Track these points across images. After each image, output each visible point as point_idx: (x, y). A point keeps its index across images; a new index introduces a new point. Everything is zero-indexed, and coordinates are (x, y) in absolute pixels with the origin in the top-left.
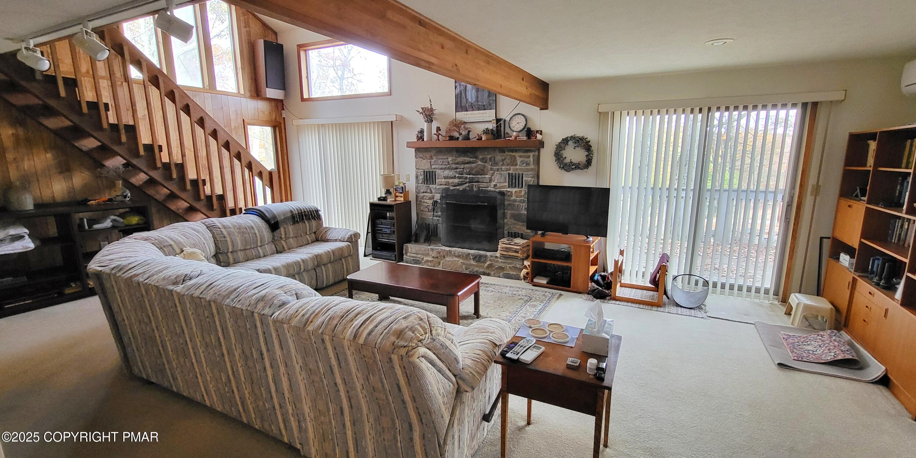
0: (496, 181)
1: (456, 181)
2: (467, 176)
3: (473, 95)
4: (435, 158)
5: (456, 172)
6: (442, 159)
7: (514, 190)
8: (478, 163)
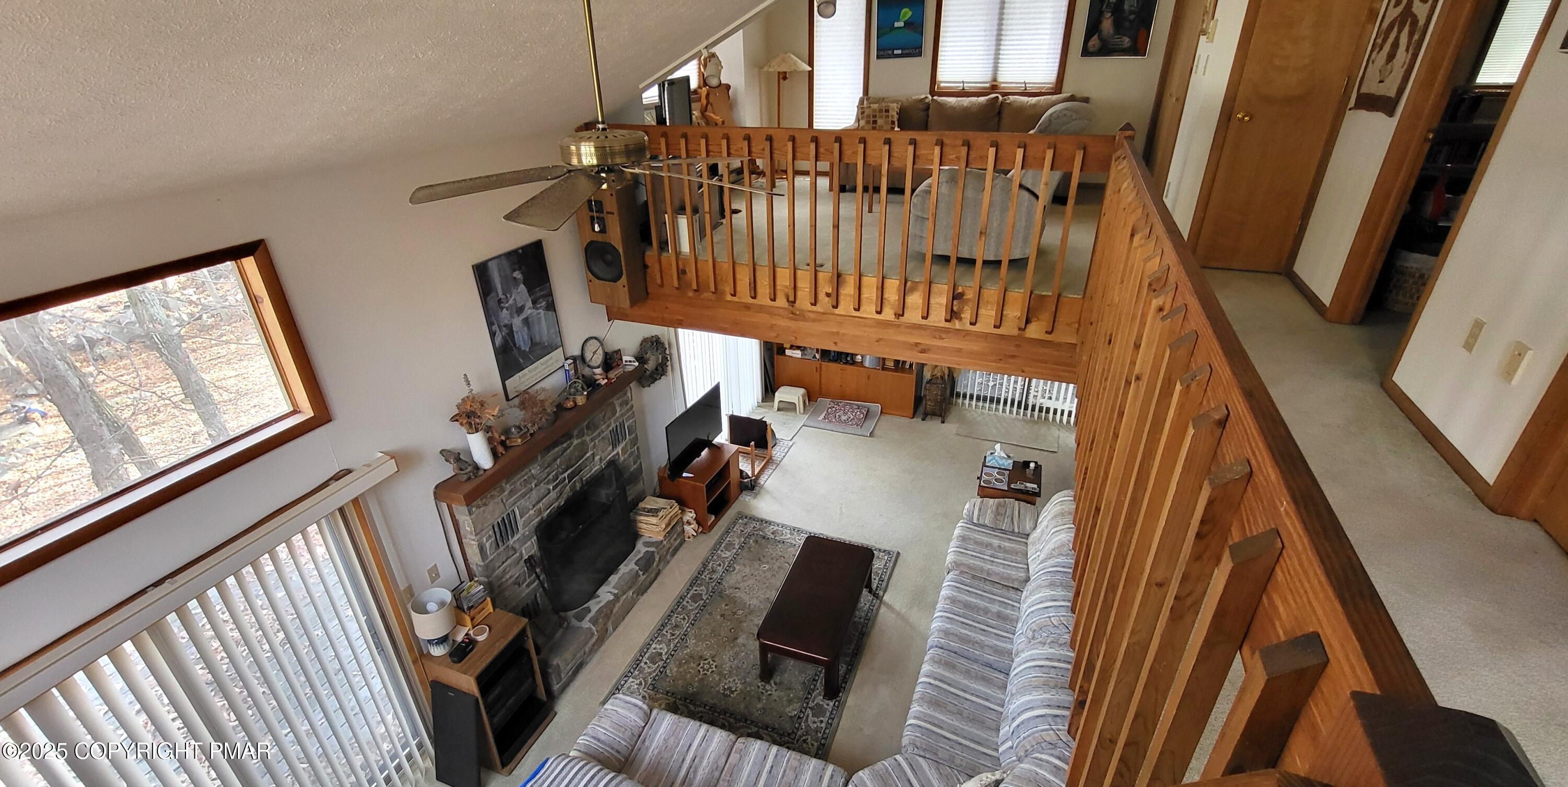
0: (600, 452)
1: (553, 495)
2: (563, 476)
3: (526, 337)
4: (508, 486)
5: (548, 483)
6: (520, 479)
7: (619, 449)
8: (574, 444)
